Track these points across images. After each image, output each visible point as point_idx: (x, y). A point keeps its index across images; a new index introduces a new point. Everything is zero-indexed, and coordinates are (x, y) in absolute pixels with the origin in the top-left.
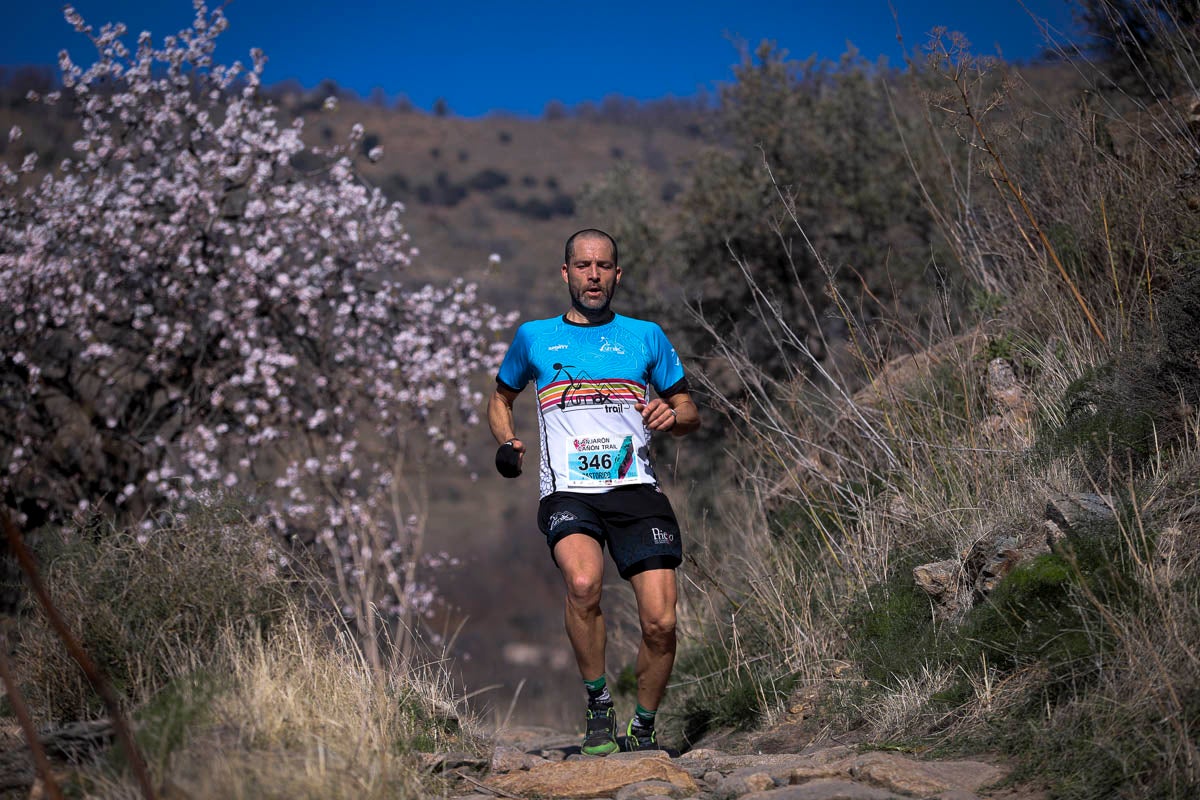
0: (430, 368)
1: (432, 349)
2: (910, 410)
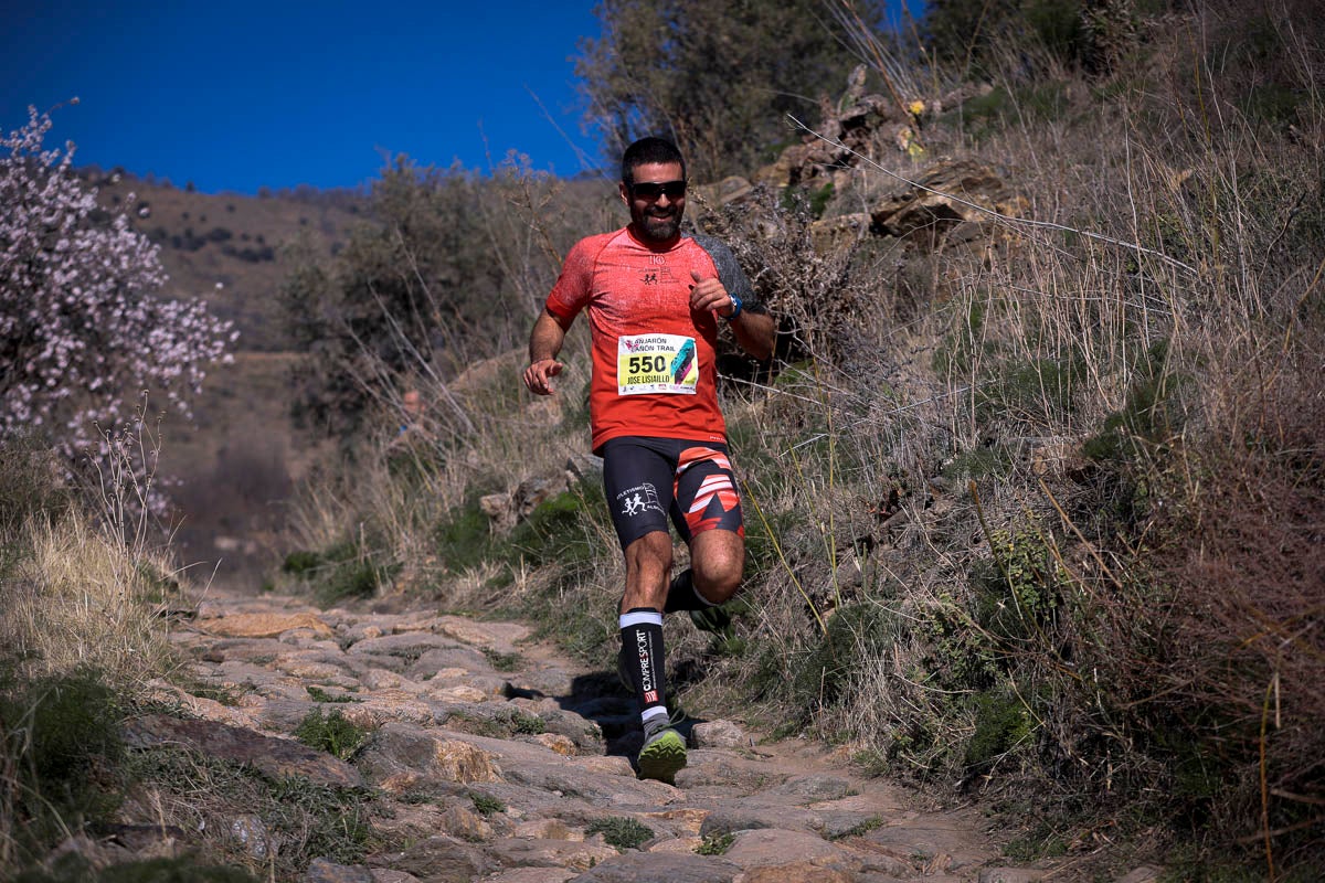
0: (172, 354)
1: (175, 342)
2: (483, 395)
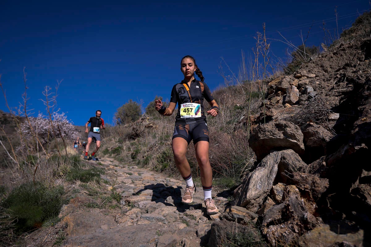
1: (75, 135)
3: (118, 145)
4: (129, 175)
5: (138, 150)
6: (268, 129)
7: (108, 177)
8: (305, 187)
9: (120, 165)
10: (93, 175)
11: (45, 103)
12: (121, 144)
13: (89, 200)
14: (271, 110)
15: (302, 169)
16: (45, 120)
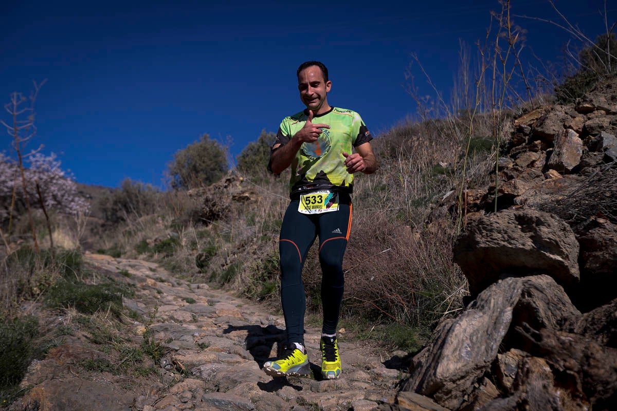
0: (75, 208)
2: (147, 222)
3: (169, 234)
4: (187, 302)
5: (214, 248)
6: (498, 225)
7: (139, 304)
8: (567, 364)
9: (171, 280)
10: (106, 298)
11: (10, 130)
12: (178, 233)
13: (92, 354)
14: (513, 182)
15: (567, 323)
16: (11, 166)
